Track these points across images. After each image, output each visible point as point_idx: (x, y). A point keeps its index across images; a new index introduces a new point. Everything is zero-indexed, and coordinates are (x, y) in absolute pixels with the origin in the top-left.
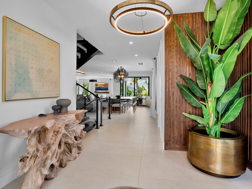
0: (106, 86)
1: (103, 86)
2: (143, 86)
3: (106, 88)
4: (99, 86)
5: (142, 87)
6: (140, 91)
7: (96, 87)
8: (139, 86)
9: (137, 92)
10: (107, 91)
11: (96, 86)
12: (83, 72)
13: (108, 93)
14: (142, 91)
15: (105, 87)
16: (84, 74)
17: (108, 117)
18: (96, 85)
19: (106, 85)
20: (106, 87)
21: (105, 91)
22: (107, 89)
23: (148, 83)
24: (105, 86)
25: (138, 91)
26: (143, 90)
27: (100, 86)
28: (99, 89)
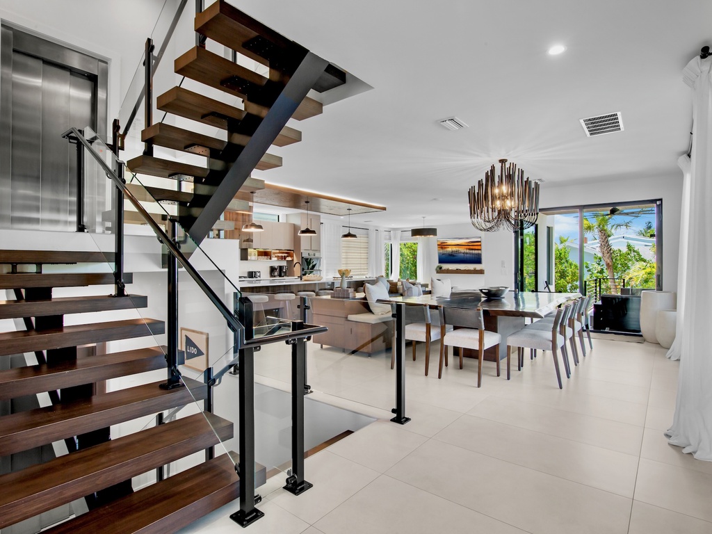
0: (472, 249)
1: (462, 250)
2: (629, 247)
3: (473, 254)
4: (450, 249)
5: (624, 250)
6: (619, 266)
7: (441, 251)
8: (614, 248)
9: (605, 267)
10: (478, 267)
11: (442, 248)
12: (380, 203)
13: (481, 272)
14: (630, 264)
15: (471, 251)
16: (384, 209)
17: (393, 411)
18: (442, 246)
19: (476, 245)
20: (474, 252)
21: (471, 267)
22: (478, 260)
23: (654, 230)
24: (469, 249)
25: (608, 265)
26: (630, 260)
27: (455, 249)
28: (452, 258)
